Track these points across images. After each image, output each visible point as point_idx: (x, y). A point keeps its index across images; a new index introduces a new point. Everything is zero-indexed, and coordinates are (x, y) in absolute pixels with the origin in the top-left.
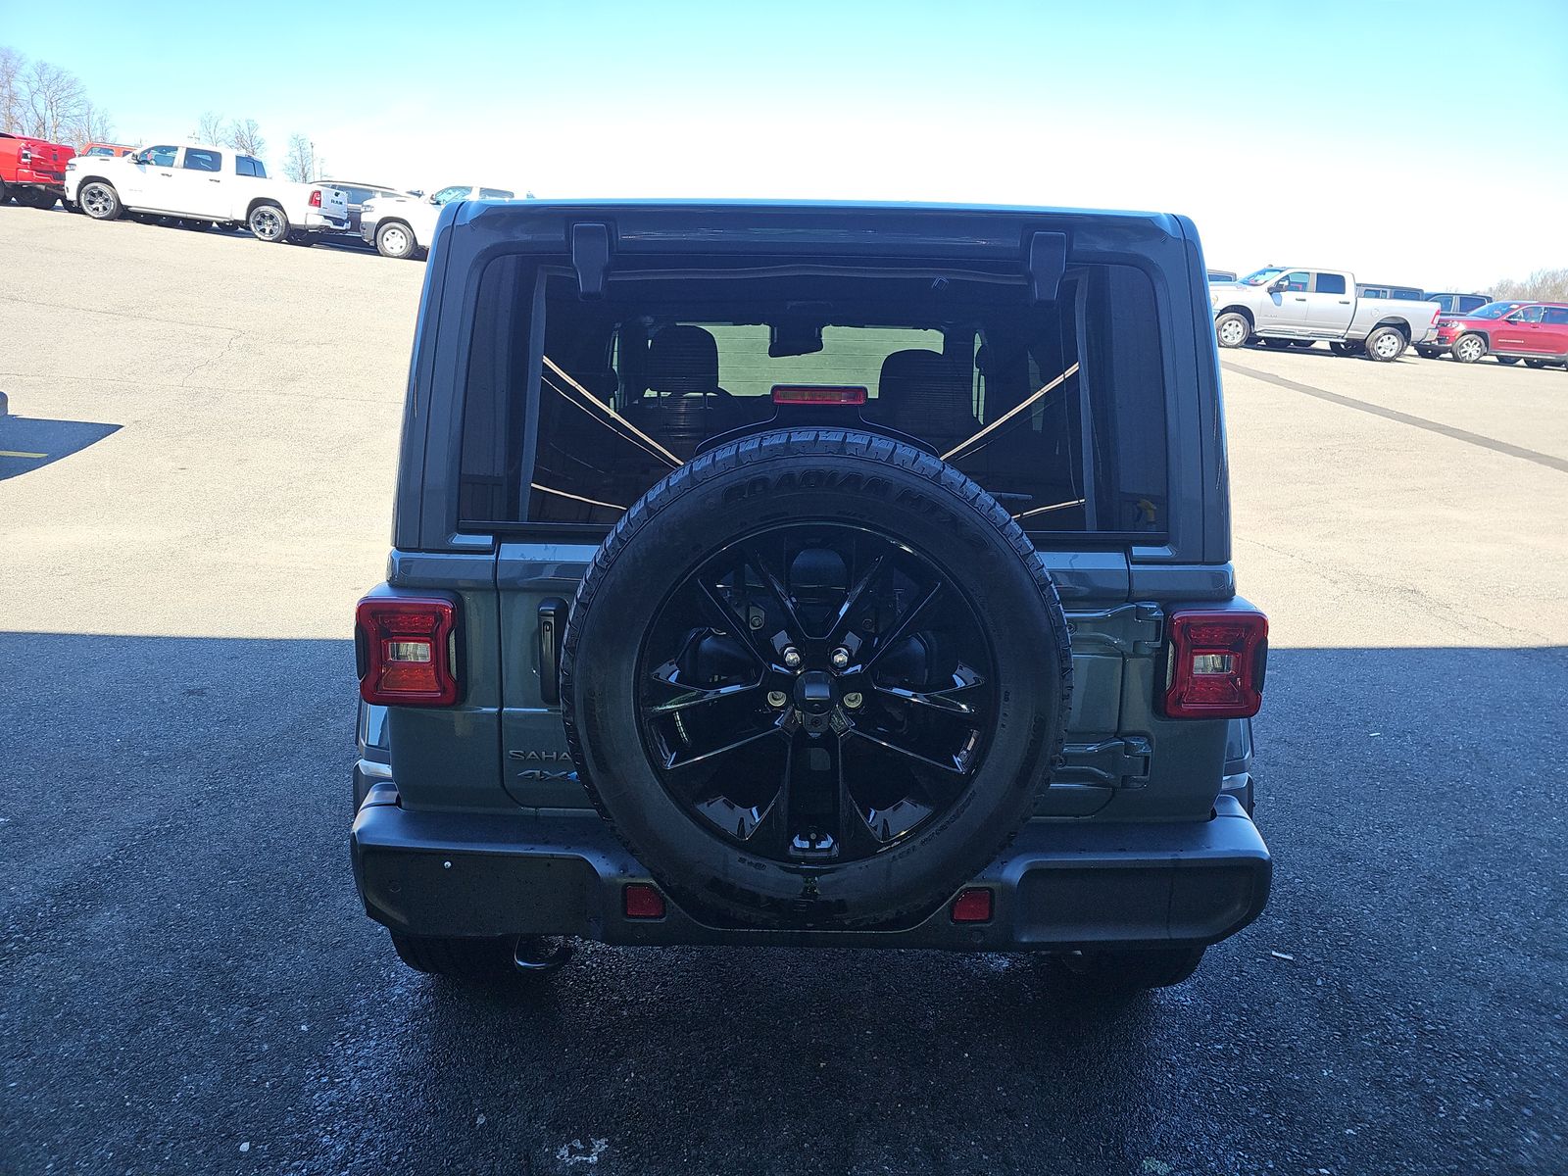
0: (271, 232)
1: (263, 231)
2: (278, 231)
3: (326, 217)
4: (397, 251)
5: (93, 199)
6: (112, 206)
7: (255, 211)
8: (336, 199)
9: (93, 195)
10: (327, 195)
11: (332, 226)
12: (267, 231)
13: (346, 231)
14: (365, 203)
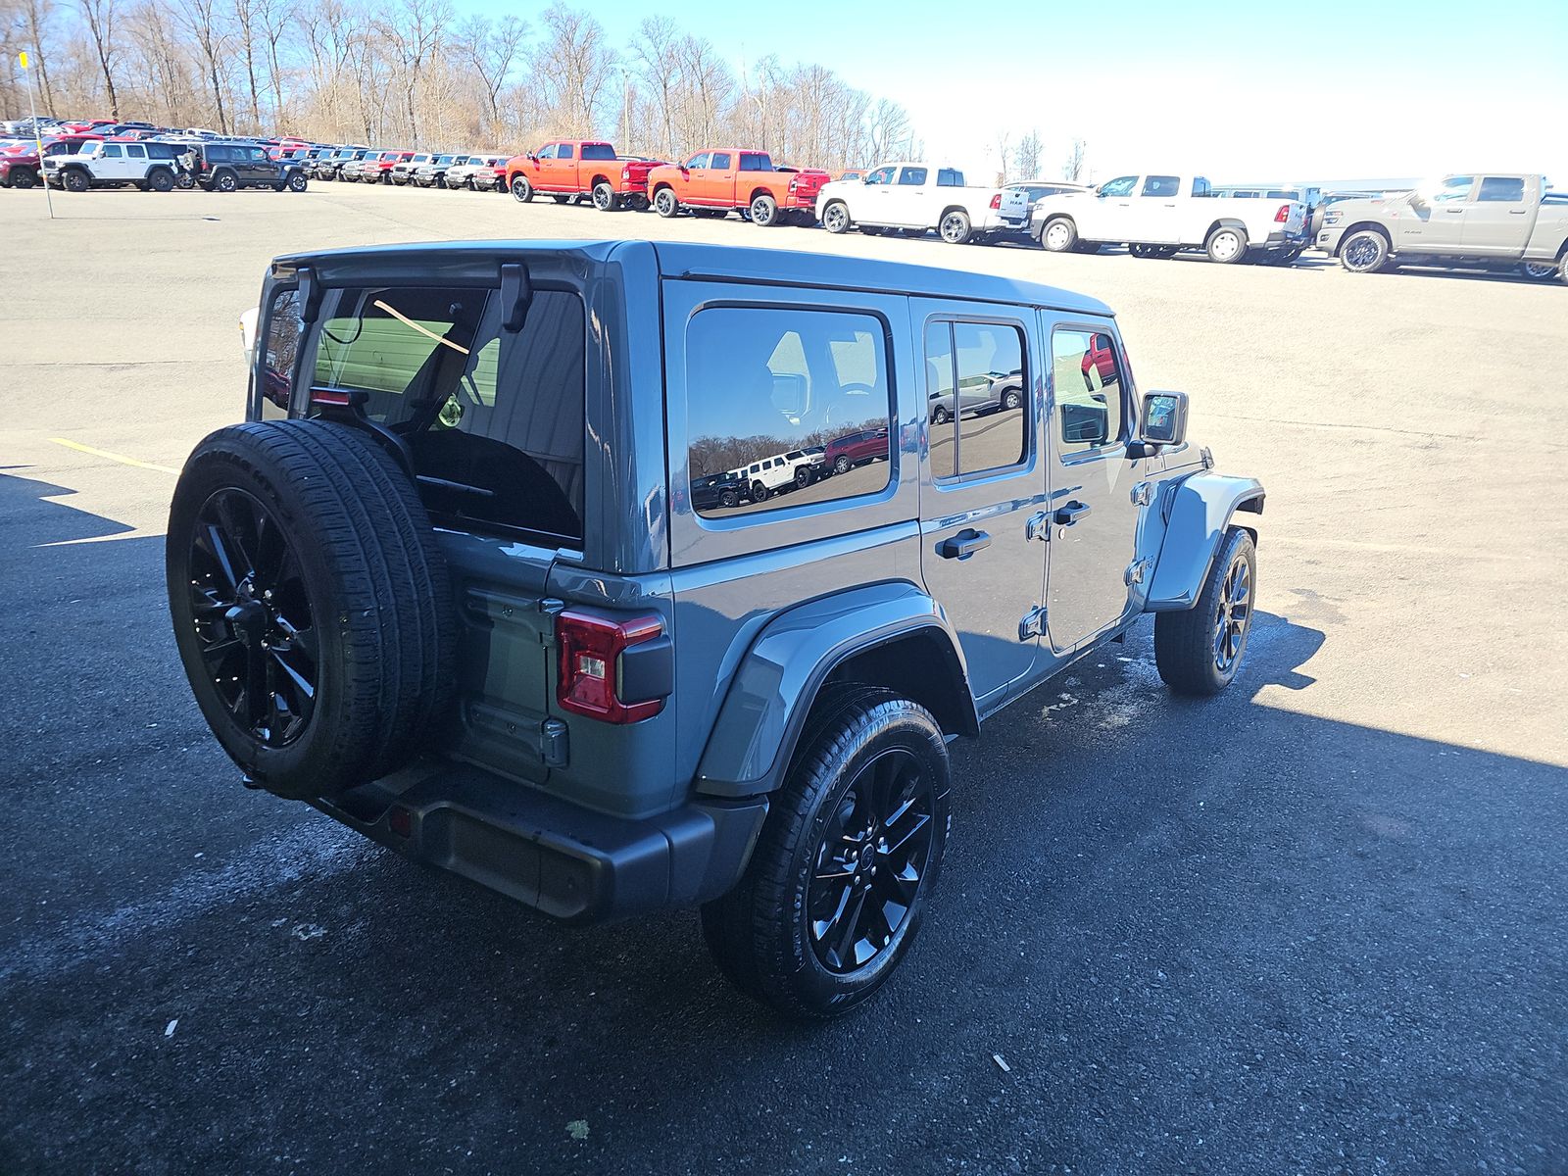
0: (956, 235)
1: (950, 234)
2: (962, 234)
3: (1003, 218)
4: (1059, 245)
5: (832, 217)
6: (844, 222)
7: (946, 218)
8: (1017, 199)
9: (833, 213)
10: (1007, 197)
11: (1009, 226)
12: (953, 235)
13: (1023, 229)
14: (1038, 202)
